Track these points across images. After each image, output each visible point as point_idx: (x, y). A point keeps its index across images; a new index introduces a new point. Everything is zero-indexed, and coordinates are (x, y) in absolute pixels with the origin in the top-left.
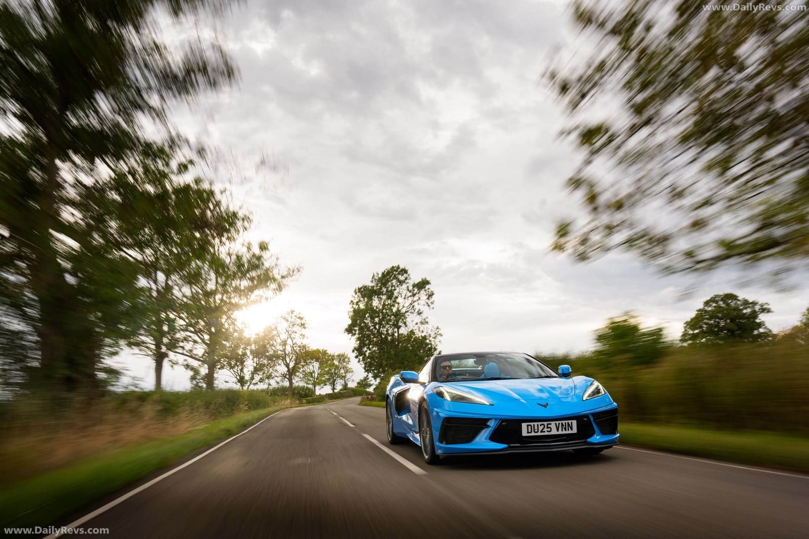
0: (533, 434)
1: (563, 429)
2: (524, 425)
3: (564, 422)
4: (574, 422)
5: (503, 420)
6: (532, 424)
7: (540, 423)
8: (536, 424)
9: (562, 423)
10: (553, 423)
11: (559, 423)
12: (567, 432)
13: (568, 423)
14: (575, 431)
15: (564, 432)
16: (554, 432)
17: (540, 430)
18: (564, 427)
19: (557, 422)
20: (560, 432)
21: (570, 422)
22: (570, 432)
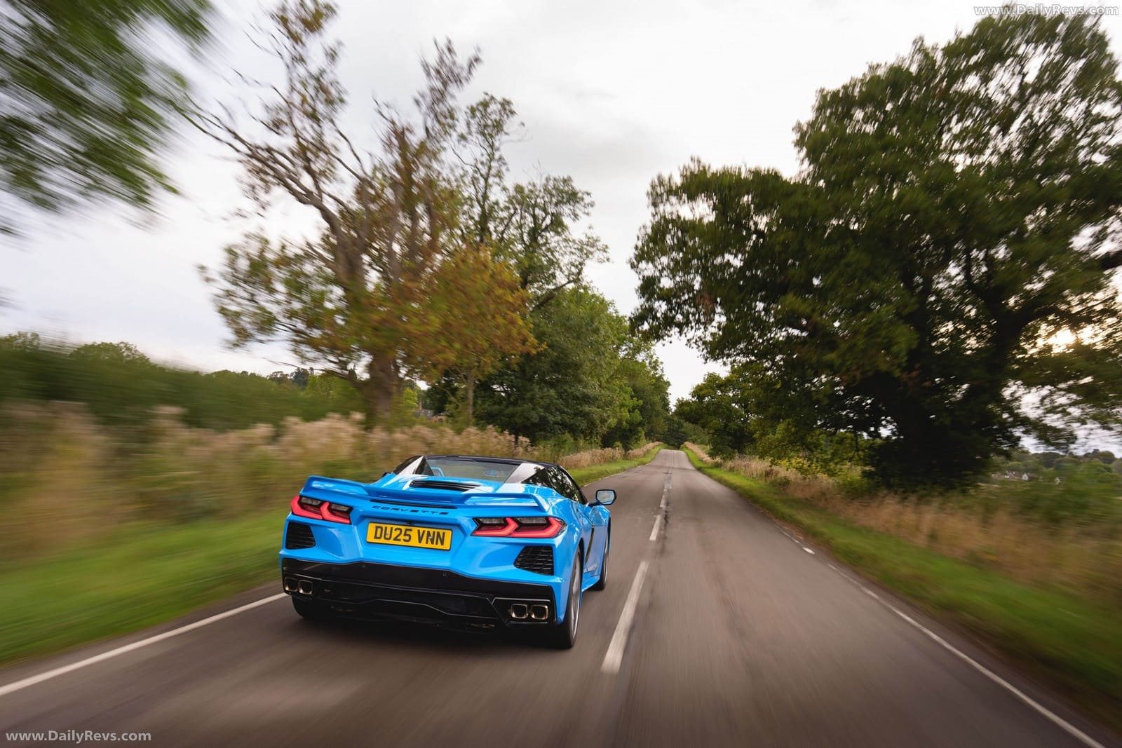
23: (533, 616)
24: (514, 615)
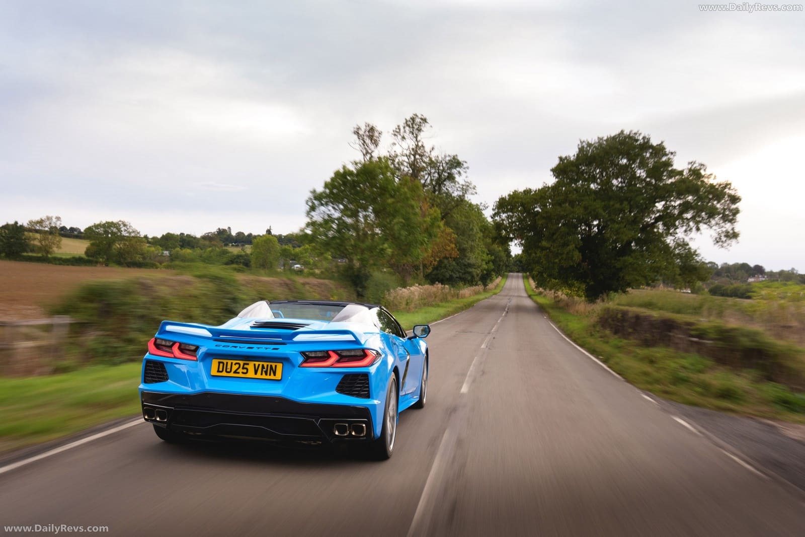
23: (353, 433)
24: (337, 433)
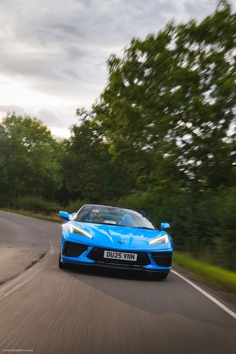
0: (110, 257)
1: (128, 258)
2: (106, 252)
3: (129, 254)
4: (136, 255)
5: (95, 247)
6: (110, 252)
7: (115, 252)
8: (113, 252)
9: (128, 254)
10: (123, 253)
11: (126, 254)
12: (130, 260)
13: (132, 255)
14: (135, 259)
15: (129, 259)
16: (123, 258)
17: (115, 256)
18: (129, 256)
19: (125, 253)
20: (126, 259)
21: (133, 254)
22: (132, 260)
